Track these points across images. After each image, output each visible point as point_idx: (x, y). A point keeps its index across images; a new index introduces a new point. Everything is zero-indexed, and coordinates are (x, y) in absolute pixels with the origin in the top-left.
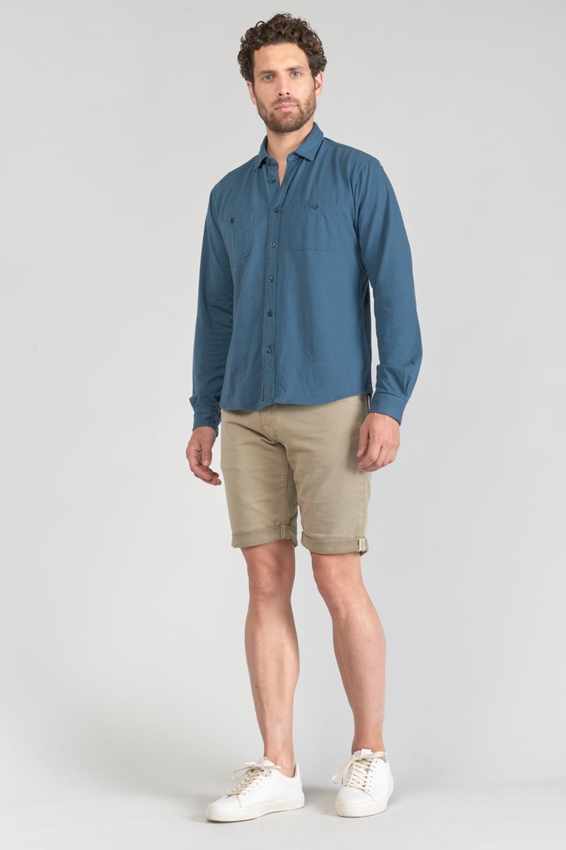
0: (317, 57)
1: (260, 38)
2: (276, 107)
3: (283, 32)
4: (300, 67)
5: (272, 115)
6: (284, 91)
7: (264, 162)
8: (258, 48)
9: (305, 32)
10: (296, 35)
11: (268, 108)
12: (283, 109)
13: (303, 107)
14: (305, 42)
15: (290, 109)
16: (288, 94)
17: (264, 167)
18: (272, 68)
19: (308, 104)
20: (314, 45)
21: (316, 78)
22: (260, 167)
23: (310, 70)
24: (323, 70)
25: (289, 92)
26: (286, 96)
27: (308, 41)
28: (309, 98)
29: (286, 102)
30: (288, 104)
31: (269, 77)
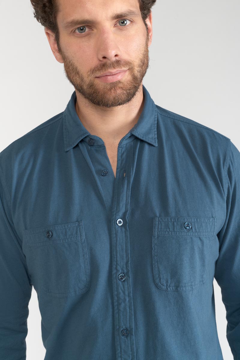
2: (98, 75)
5: (91, 85)
12: (109, 78)
13: (137, 71)
15: (119, 77)
16: (117, 56)
26: (114, 59)
29: (114, 68)
30: (118, 71)
31: (82, 30)
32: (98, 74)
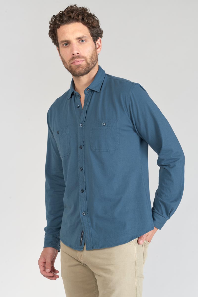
0: (95, 30)
1: (60, 21)
3: (72, 17)
4: (84, 37)
5: (70, 67)
6: (75, 52)
7: (73, 94)
8: (59, 27)
9: (86, 15)
10: (80, 17)
11: (67, 63)
12: (76, 63)
13: (89, 61)
14: (87, 21)
15: (80, 63)
16: (78, 53)
17: (73, 97)
18: (67, 39)
19: (92, 58)
20: (92, 23)
21: (97, 42)
22: (71, 97)
23: (91, 38)
24: (101, 37)
25: (79, 52)
26: (77, 55)
27: (88, 20)
28: (92, 55)
29: (77, 59)
30: (79, 60)
31: (66, 44)
32: (72, 62)
